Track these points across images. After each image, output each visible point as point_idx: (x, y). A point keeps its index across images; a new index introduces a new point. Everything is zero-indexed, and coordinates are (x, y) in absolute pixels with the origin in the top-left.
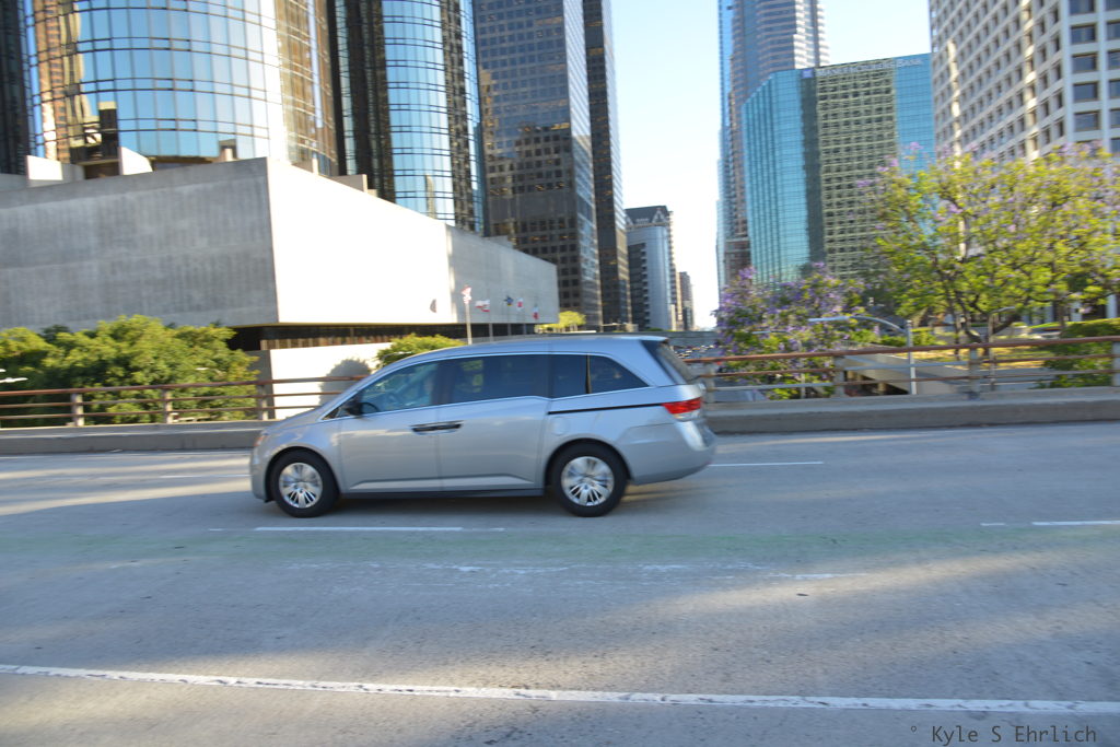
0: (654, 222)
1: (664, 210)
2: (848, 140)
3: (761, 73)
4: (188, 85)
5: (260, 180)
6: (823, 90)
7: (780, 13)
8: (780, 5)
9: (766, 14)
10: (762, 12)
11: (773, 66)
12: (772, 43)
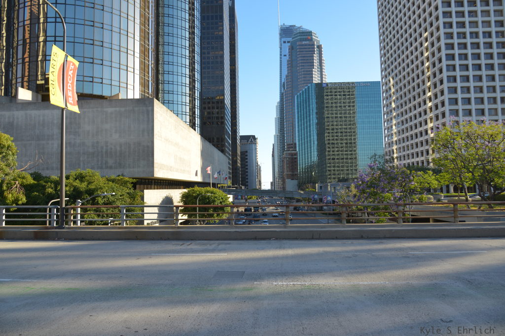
0: (250, 142)
1: (254, 137)
6: (327, 92)
7: (307, 60)
8: (307, 57)
9: (301, 60)
10: (300, 58)
11: (304, 80)
12: (304, 71)
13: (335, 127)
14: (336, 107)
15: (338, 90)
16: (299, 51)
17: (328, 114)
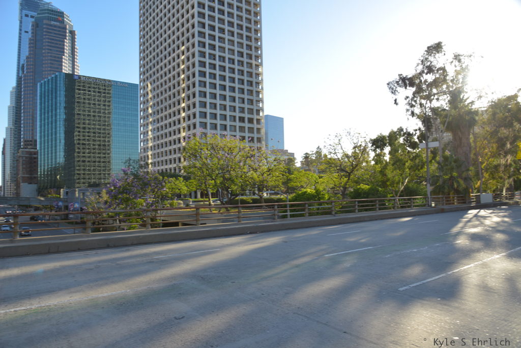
6: (79, 86)
7: (57, 44)
8: (56, 40)
9: (49, 42)
11: (51, 67)
12: (51, 56)
13: (87, 126)
14: (89, 104)
15: (93, 86)
16: (46, 32)
17: (79, 110)
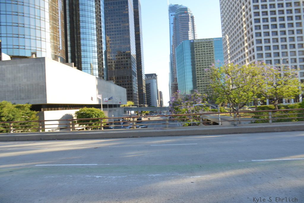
0: (153, 78)
1: (155, 75)
2: (202, 58)
3: (180, 40)
4: (23, 36)
5: (43, 63)
6: (196, 45)
7: (185, 26)
8: (185, 24)
9: (181, 26)
10: (181, 25)
11: (183, 39)
12: (183, 33)
15: (200, 44)
16: (180, 21)
17: (197, 59)
